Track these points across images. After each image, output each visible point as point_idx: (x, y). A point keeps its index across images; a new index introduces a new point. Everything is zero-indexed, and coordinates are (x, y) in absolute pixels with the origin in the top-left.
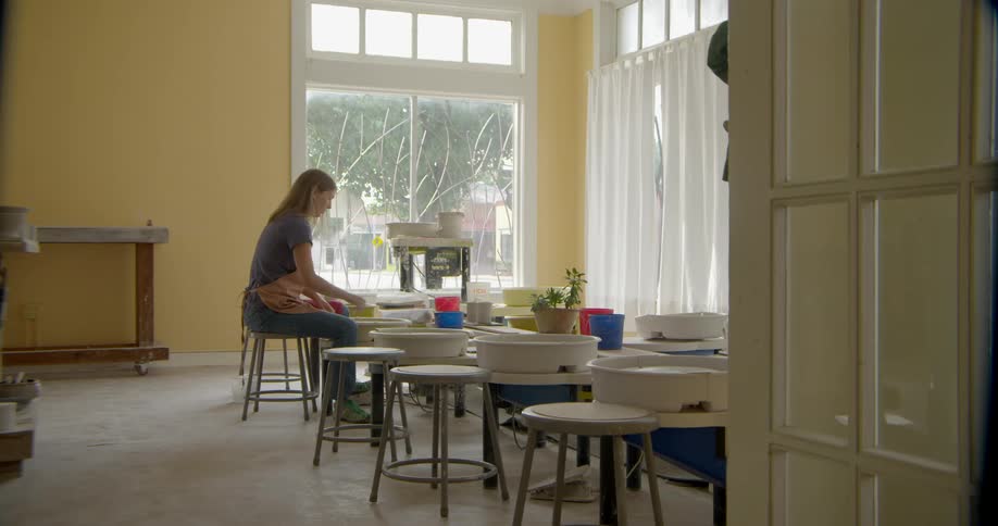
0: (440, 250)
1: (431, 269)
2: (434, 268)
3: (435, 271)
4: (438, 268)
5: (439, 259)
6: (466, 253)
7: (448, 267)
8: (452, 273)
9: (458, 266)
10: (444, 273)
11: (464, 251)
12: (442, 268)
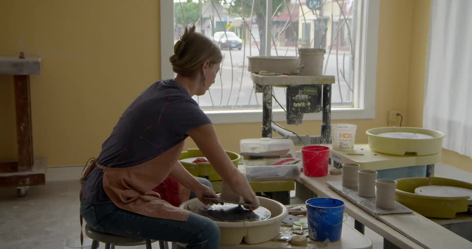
0: (302, 87)
1: (293, 106)
2: (295, 105)
3: (297, 108)
4: (299, 105)
5: (301, 96)
6: (327, 90)
7: (309, 104)
8: (313, 109)
9: (319, 102)
10: (304, 110)
11: (325, 89)
12: (303, 104)
